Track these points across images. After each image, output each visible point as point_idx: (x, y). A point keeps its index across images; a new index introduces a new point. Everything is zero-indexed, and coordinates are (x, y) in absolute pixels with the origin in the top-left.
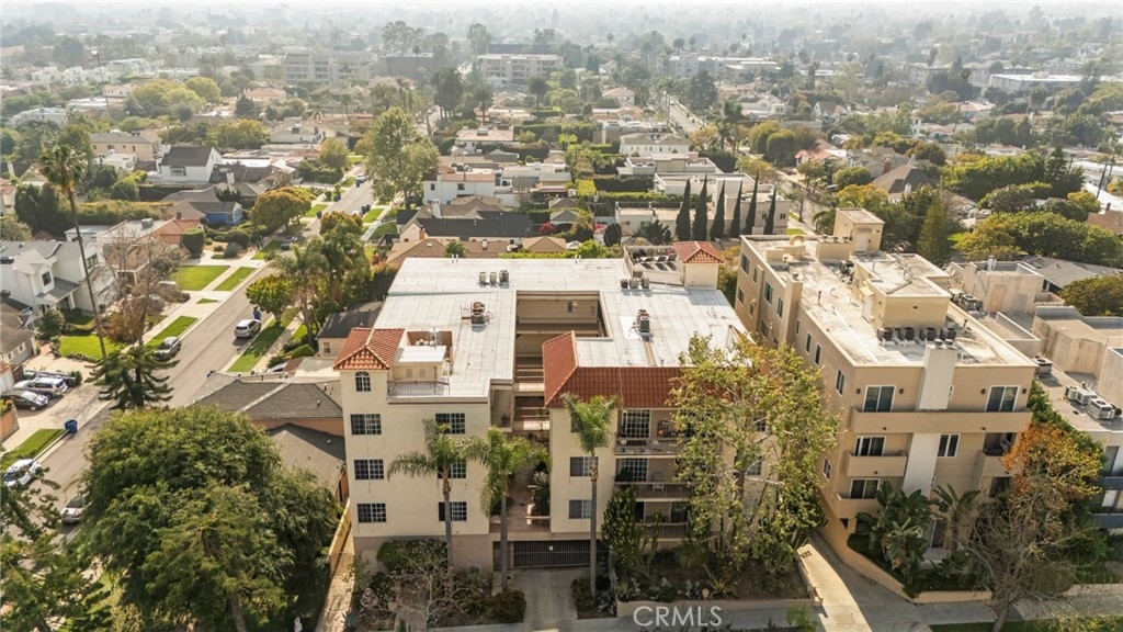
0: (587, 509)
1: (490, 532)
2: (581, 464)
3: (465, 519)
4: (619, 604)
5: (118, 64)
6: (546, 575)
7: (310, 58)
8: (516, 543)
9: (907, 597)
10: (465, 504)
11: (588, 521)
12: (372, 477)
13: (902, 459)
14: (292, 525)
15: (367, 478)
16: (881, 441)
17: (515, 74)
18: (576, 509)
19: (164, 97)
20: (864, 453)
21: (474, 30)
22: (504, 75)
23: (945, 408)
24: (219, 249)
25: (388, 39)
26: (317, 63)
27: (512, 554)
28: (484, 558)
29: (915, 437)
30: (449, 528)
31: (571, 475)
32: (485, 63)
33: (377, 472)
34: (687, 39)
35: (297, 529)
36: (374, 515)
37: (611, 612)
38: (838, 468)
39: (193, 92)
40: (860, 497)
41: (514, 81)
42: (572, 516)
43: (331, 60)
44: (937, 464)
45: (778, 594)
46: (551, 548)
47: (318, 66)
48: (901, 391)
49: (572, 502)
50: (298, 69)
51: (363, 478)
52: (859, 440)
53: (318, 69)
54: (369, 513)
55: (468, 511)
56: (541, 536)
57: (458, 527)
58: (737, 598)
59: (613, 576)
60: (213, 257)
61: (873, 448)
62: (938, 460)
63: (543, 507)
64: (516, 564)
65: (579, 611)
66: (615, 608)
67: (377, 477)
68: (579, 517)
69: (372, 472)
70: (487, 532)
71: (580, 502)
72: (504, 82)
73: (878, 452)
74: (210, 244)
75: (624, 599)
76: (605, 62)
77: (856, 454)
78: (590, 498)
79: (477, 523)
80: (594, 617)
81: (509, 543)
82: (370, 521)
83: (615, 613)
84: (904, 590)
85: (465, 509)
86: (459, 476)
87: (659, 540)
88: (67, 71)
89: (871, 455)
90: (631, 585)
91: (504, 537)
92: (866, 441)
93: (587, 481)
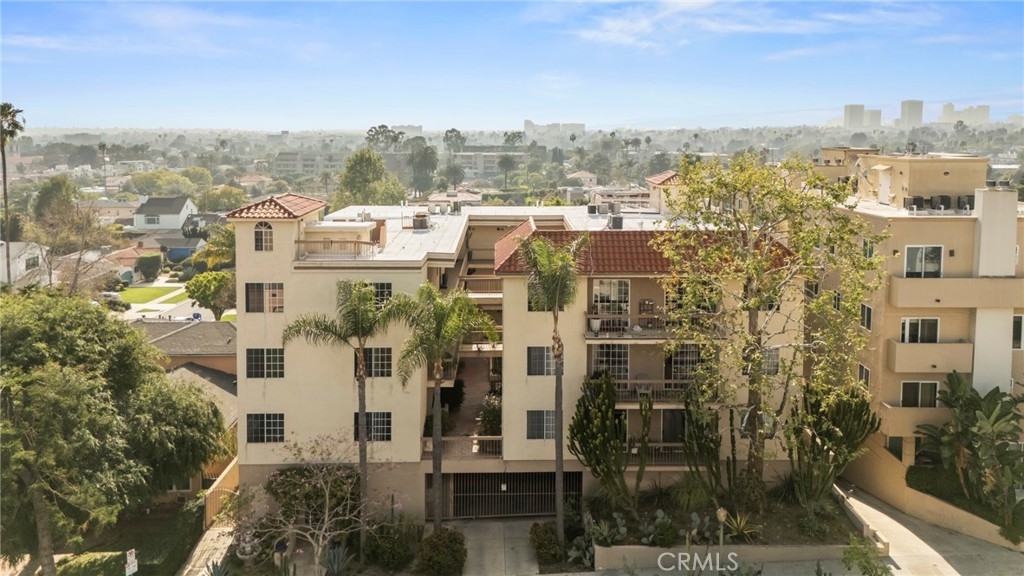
0: (549, 425)
1: (422, 459)
2: (542, 357)
3: (389, 438)
4: (599, 551)
5: (125, 164)
6: (497, 527)
7: (299, 157)
8: (458, 477)
9: (1007, 543)
10: (389, 415)
11: (552, 443)
12: (269, 375)
13: (966, 347)
14: (155, 434)
15: (262, 376)
16: (933, 325)
17: (486, 168)
18: (536, 425)
19: (160, 182)
20: (914, 339)
21: (449, 134)
22: (476, 168)
23: (1013, 274)
24: (175, 276)
25: (371, 140)
26: (305, 160)
27: (452, 497)
28: (412, 499)
29: (979, 314)
30: (363, 451)
31: (529, 373)
32: (459, 158)
33: (275, 367)
34: (642, 139)
35: (162, 443)
36: (269, 432)
37: (587, 563)
38: (880, 367)
39: (187, 179)
40: (915, 405)
41: (485, 173)
42: (531, 436)
43: (318, 158)
44: (1014, 357)
45: (821, 538)
46: (504, 487)
47: (307, 163)
48: (952, 253)
49: (531, 414)
50: (287, 166)
51: (257, 376)
52: (904, 324)
53: (305, 166)
54: (264, 428)
55: (393, 426)
56: (489, 466)
57: (379, 451)
58: (765, 543)
59: (587, 517)
60: (167, 282)
61: (924, 333)
62: (1013, 352)
63: (493, 422)
64: (457, 512)
65: (540, 564)
66: (592, 557)
67: (275, 375)
68: (540, 436)
69: (269, 367)
70: (419, 460)
71: (540, 413)
72: (476, 174)
73: (931, 338)
74: (167, 272)
75: (604, 543)
76: (568, 158)
77: (903, 341)
78: (552, 407)
79: (405, 445)
80: (562, 571)
81: (446, 476)
82: (263, 441)
83: (593, 565)
84: (1002, 534)
85: (389, 423)
86: (382, 375)
87: (647, 469)
88: (77, 169)
89: (922, 341)
90: (613, 526)
91: (437, 466)
92: (914, 326)
93: (550, 381)
